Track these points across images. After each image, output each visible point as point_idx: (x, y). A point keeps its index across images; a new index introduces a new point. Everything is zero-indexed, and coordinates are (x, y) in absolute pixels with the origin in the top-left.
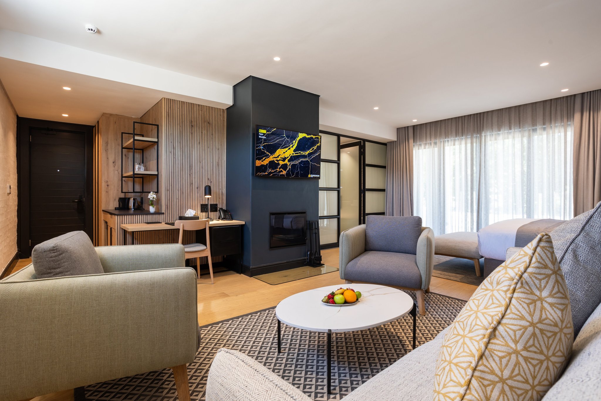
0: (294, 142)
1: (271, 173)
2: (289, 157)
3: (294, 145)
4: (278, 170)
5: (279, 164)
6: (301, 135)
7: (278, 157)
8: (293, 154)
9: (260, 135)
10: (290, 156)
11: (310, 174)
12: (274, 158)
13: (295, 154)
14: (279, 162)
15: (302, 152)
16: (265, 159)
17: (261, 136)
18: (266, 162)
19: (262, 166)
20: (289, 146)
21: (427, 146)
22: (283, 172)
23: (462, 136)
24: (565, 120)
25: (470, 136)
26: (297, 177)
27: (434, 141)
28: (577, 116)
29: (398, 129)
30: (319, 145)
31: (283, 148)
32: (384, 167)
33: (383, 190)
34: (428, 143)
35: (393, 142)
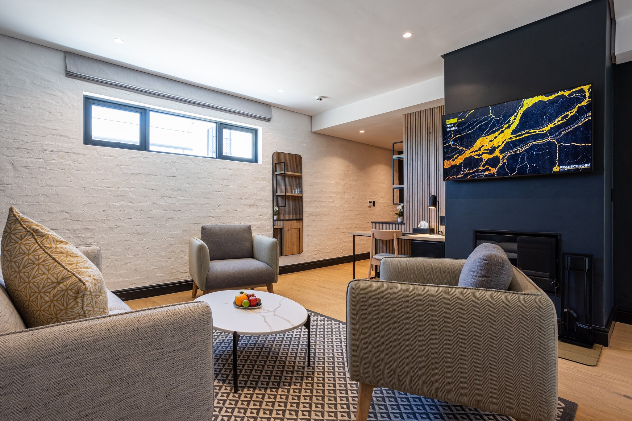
0: (512, 118)
1: (467, 174)
2: (503, 145)
3: (512, 123)
4: (481, 168)
5: (481, 160)
6: (528, 103)
7: (480, 149)
8: (510, 138)
9: (448, 128)
10: (505, 142)
11: (559, 166)
12: (472, 152)
13: (516, 137)
14: (482, 156)
15: (532, 131)
16: (458, 156)
17: (450, 128)
18: (459, 160)
19: (453, 167)
20: (502, 127)
22: (490, 170)
26: (523, 176)
30: (583, 104)
31: (490, 134)
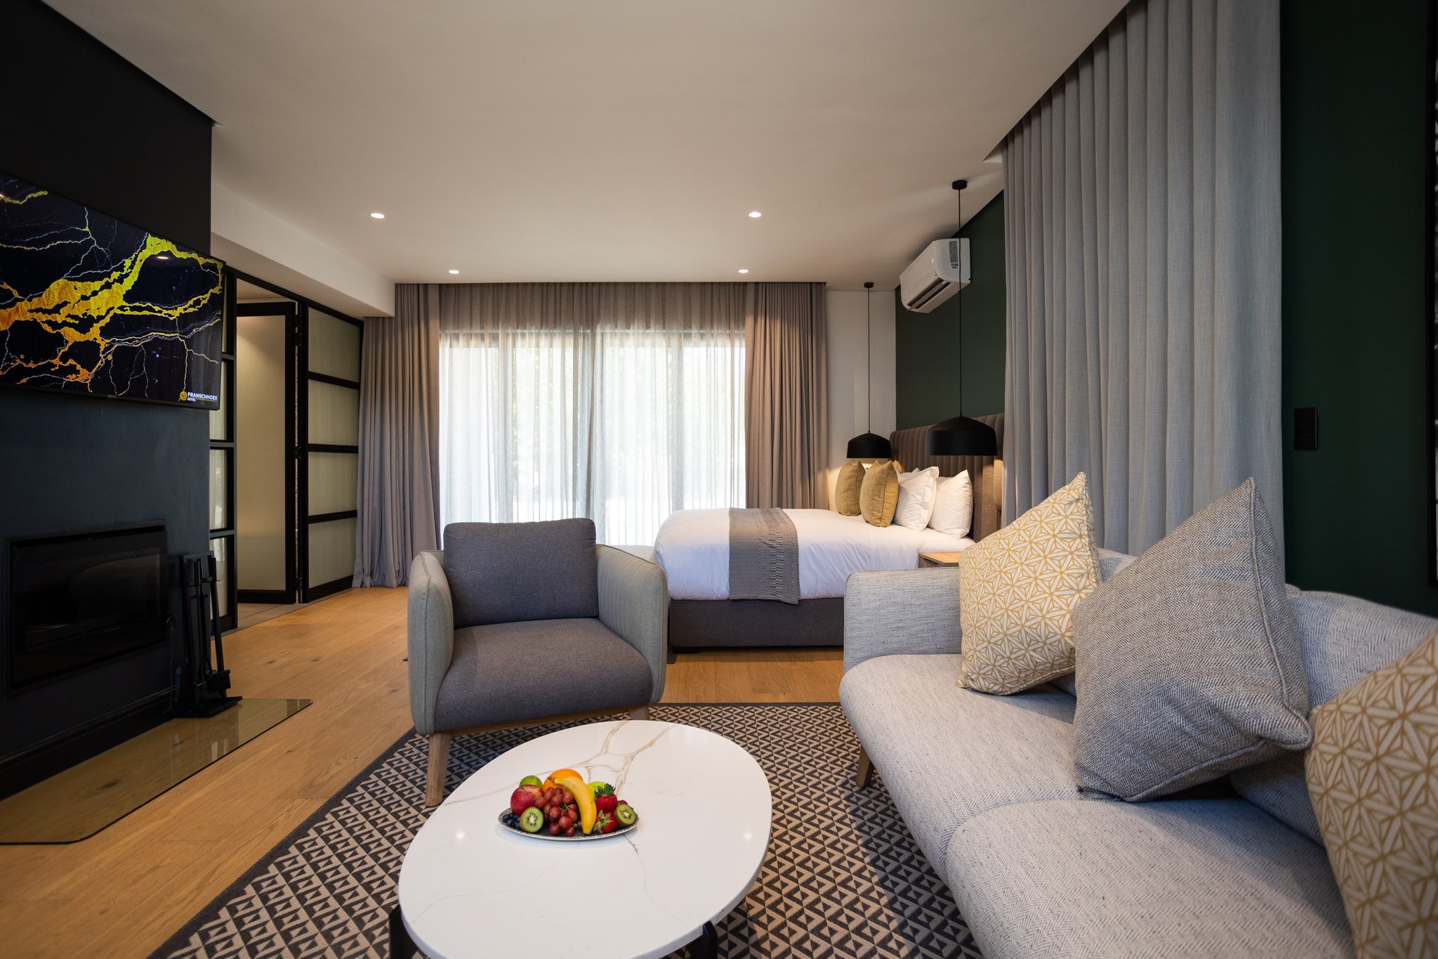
0: (128, 263)
1: (21, 372)
2: (107, 320)
3: (127, 275)
4: (57, 361)
5: (60, 340)
6: (155, 246)
7: (57, 309)
8: (121, 308)
10: (111, 313)
11: (187, 391)
12: (37, 310)
13: (132, 309)
14: (61, 331)
15: (157, 308)
20: (109, 275)
21: (473, 342)
22: (78, 372)
23: (555, 328)
24: (732, 325)
25: (571, 331)
26: (136, 399)
27: (490, 331)
28: (749, 321)
29: (397, 285)
30: (216, 290)
31: (82, 280)
32: (354, 386)
33: (352, 450)
34: (475, 334)
35: (383, 318)
